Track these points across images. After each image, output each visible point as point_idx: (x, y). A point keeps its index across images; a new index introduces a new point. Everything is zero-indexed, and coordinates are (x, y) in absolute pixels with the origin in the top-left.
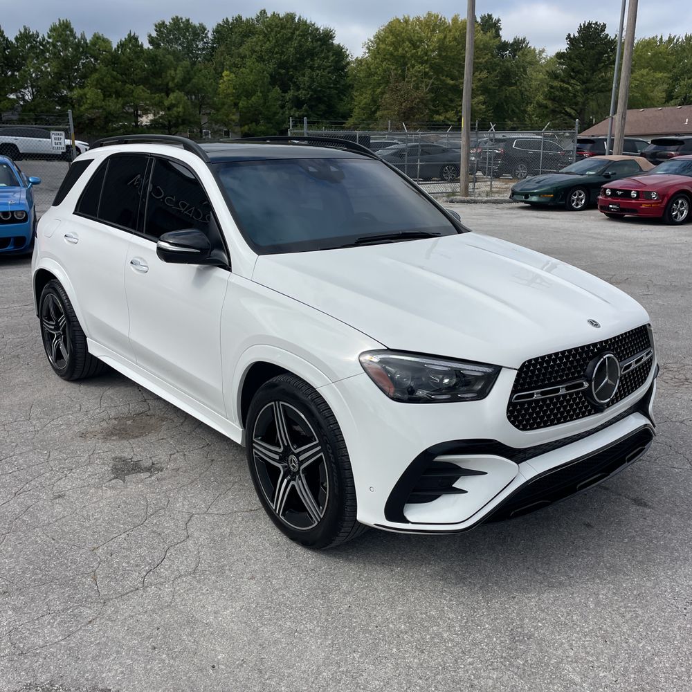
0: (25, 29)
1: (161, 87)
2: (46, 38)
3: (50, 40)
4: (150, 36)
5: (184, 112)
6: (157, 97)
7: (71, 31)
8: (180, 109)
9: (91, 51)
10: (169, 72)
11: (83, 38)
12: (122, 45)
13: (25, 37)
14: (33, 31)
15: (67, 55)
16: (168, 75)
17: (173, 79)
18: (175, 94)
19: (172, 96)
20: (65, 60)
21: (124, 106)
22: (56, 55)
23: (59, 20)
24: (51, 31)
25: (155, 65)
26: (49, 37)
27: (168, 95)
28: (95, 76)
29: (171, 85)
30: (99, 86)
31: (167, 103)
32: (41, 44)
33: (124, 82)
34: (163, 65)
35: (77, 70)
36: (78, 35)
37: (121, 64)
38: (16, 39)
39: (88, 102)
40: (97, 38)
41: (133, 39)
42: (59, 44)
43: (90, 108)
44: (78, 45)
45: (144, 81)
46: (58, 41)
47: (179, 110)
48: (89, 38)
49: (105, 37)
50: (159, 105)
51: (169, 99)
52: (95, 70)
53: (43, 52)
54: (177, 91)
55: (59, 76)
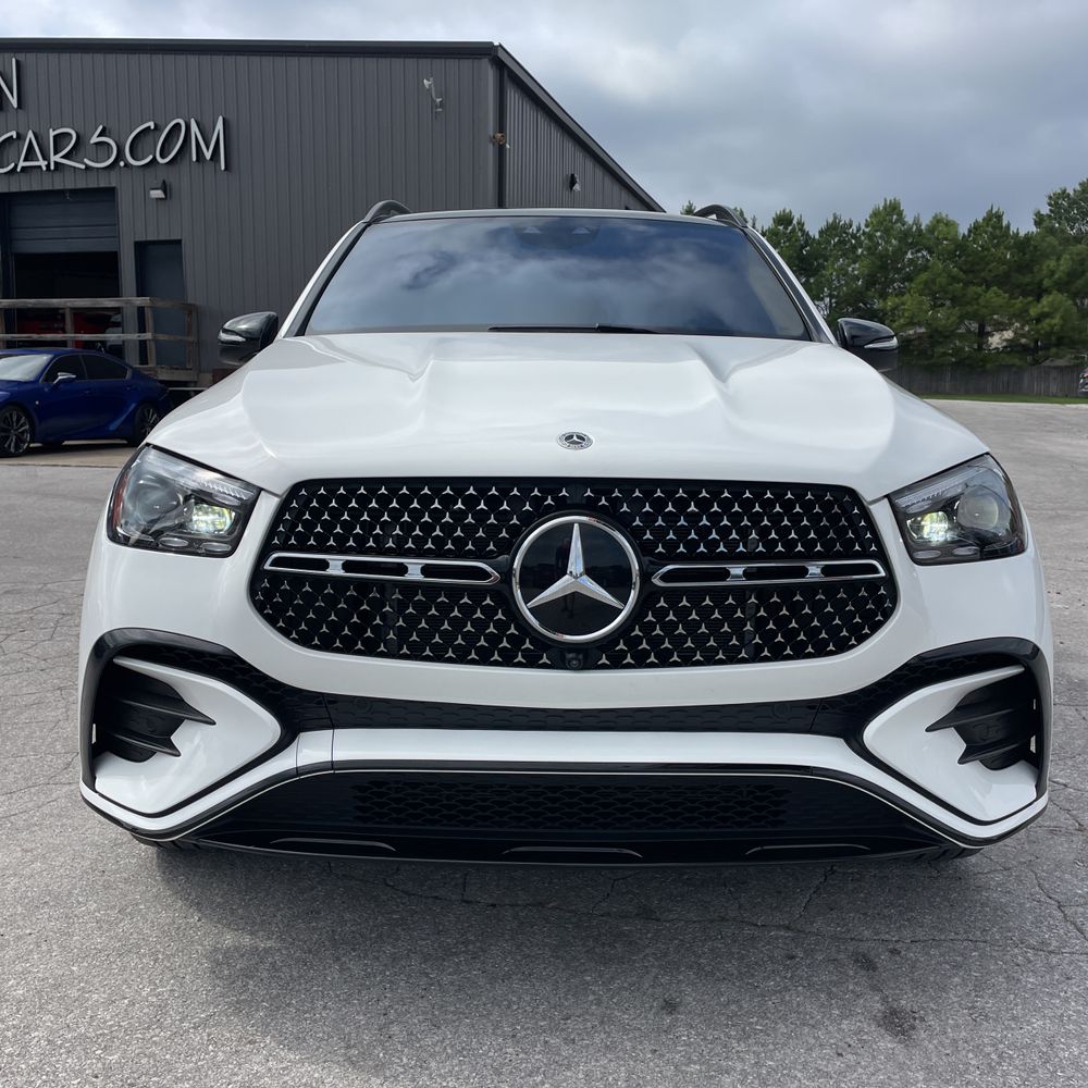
0: (835, 218)
1: (1029, 288)
2: (863, 227)
3: (867, 230)
4: (1038, 214)
5: (1062, 326)
6: (1019, 302)
7: (900, 214)
8: (1057, 320)
9: (924, 241)
10: (1048, 262)
11: (917, 222)
12: (976, 229)
13: (834, 229)
14: (845, 219)
15: (887, 250)
16: (1044, 267)
17: (1053, 273)
18: (1051, 298)
19: (1045, 300)
20: (883, 257)
21: (961, 318)
22: (871, 250)
23: (885, 200)
24: (870, 217)
25: (1024, 254)
26: (867, 226)
27: (1038, 298)
28: (924, 276)
29: (1046, 283)
30: (927, 291)
31: (1033, 312)
32: (854, 236)
33: (967, 284)
34: (1039, 253)
35: (898, 271)
36: (909, 219)
37: (969, 255)
38: (821, 232)
39: (906, 315)
40: (938, 221)
41: (994, 219)
42: (878, 234)
43: (907, 324)
44: (906, 234)
45: (1002, 281)
46: (877, 231)
47: (1054, 322)
48: (925, 222)
49: (950, 218)
50: (1022, 315)
51: (1040, 306)
52: (925, 268)
53: (854, 248)
54: (1055, 292)
55: (871, 281)
